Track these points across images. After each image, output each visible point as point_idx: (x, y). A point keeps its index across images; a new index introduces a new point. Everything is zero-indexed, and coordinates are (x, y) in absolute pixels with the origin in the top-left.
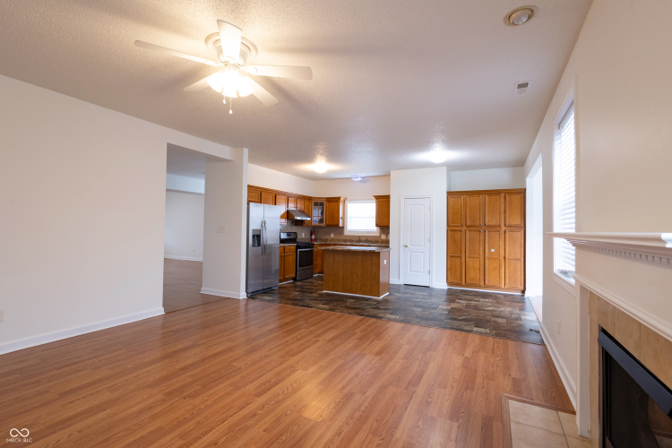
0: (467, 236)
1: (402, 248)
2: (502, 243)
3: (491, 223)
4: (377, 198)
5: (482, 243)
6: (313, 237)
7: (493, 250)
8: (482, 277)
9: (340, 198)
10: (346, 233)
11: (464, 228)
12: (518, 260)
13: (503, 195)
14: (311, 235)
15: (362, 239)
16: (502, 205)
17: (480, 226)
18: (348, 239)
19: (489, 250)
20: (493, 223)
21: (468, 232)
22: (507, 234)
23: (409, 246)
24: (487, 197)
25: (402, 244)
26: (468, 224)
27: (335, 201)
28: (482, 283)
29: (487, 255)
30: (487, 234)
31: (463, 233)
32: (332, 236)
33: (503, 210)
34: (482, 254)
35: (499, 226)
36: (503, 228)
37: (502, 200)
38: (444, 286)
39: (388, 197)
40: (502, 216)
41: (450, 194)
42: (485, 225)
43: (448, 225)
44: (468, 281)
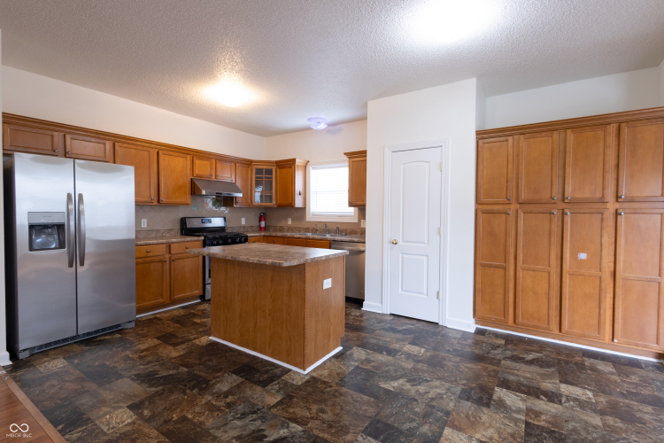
0: (521, 223)
1: (387, 247)
2: (607, 240)
3: (579, 195)
4: (350, 155)
5: (555, 240)
6: (263, 224)
7: (583, 256)
8: (554, 314)
9: (293, 161)
10: (309, 218)
11: (514, 206)
12: (650, 281)
13: (613, 128)
14: (260, 221)
15: (329, 227)
16: (611, 153)
17: (552, 201)
18: (312, 226)
19: (574, 255)
20: (586, 193)
21: (521, 215)
22: (622, 220)
23: (400, 242)
24: (570, 136)
25: (387, 238)
26: (523, 197)
27: (287, 166)
28: (554, 326)
29: (566, 266)
30: (568, 219)
31: (512, 217)
32: (290, 222)
33: (611, 162)
34: (554, 262)
35: (602, 201)
36: (612, 206)
37: (612, 140)
38: (468, 325)
39: (364, 153)
40: (611, 178)
41: (482, 135)
42: (564, 199)
43: (478, 201)
44: (520, 320)
